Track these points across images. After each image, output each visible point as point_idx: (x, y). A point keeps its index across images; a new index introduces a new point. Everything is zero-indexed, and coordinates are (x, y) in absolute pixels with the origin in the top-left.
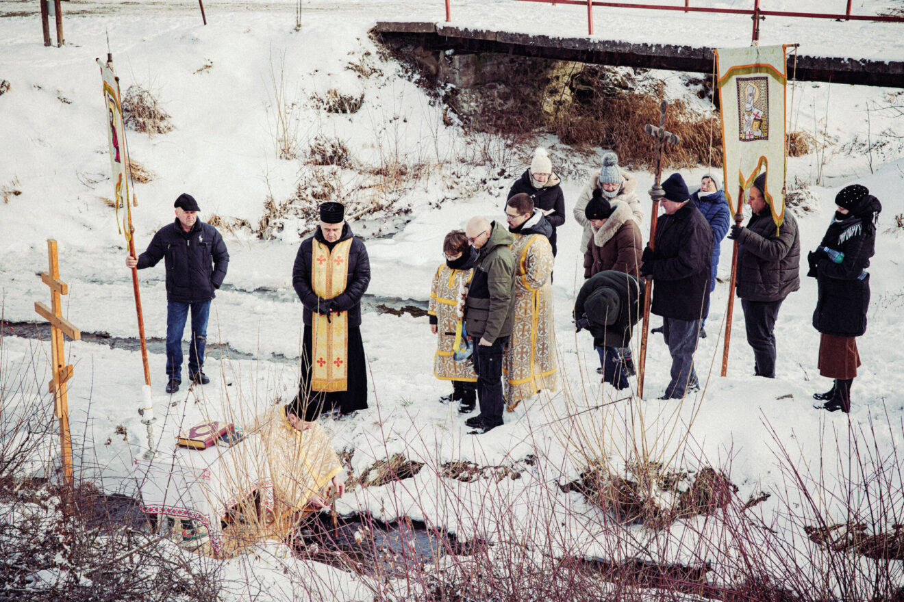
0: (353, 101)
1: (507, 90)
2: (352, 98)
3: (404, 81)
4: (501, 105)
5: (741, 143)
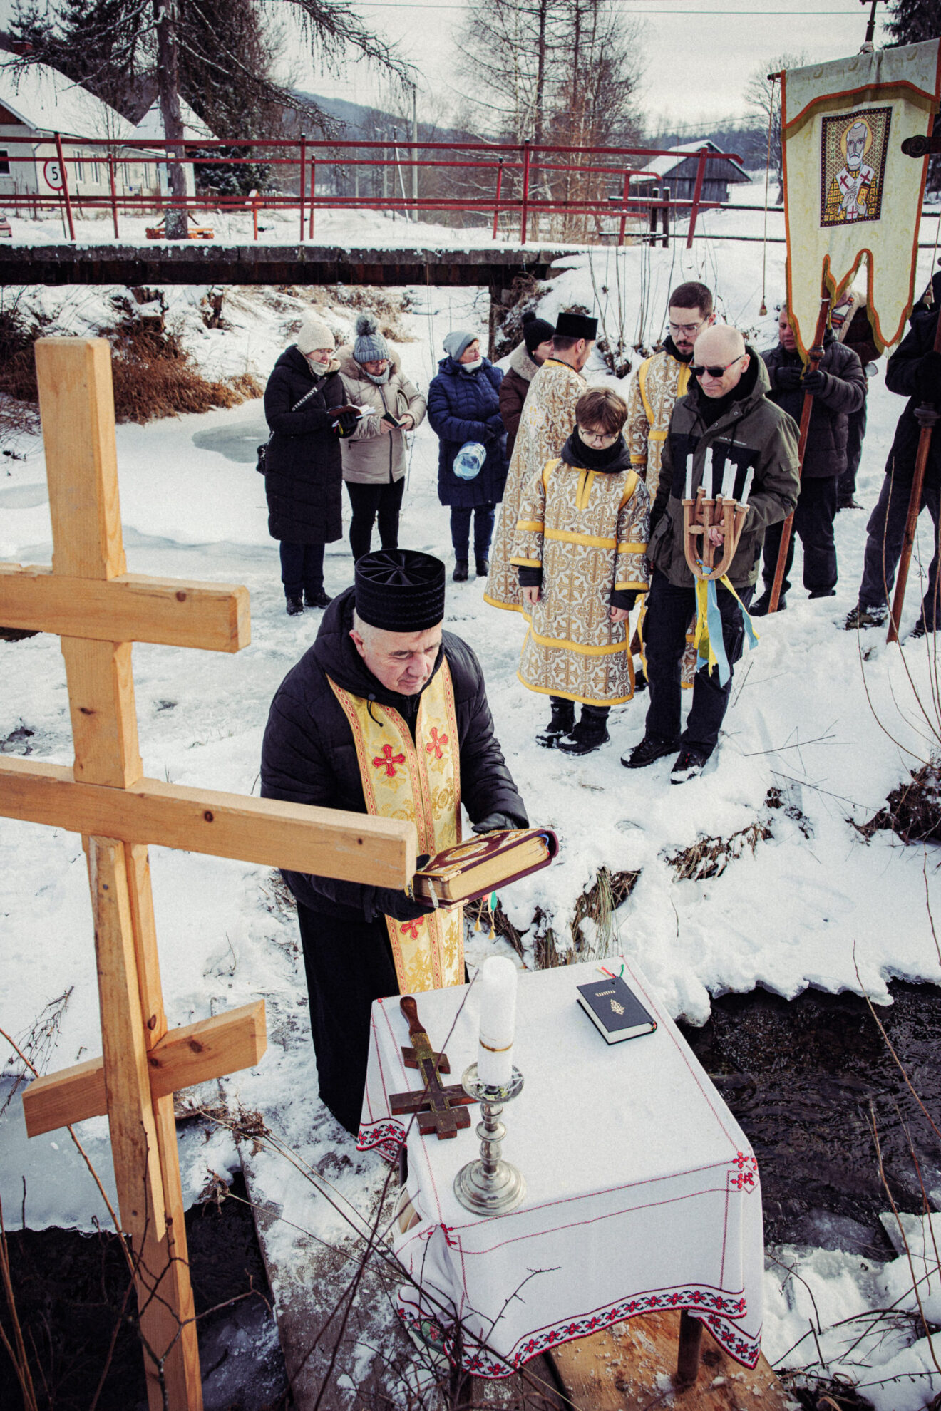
5: (827, 230)
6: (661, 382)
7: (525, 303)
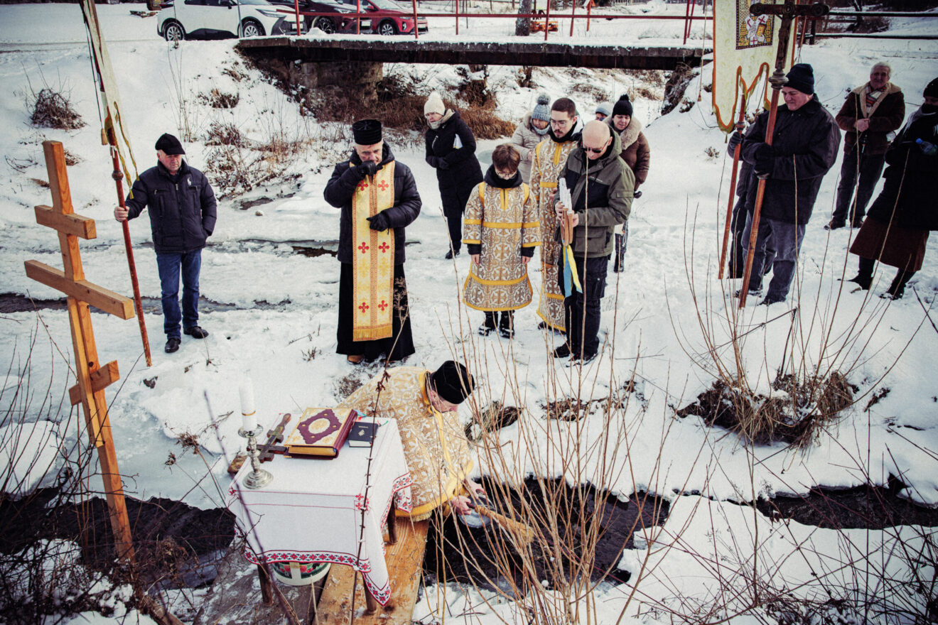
0: (232, 98)
1: (341, 90)
2: (231, 96)
3: (266, 84)
4: (337, 101)
5: (740, 51)
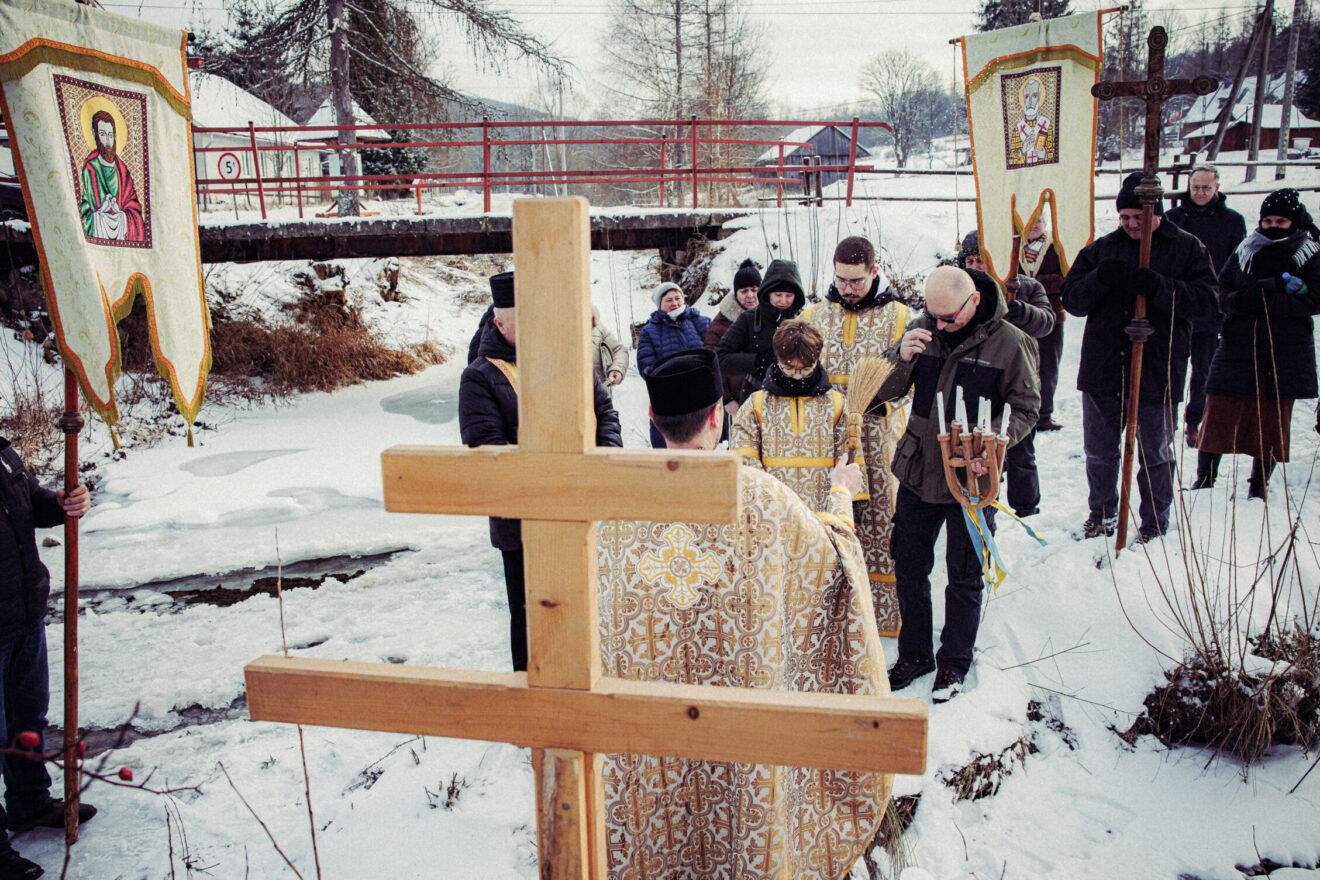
5: (1012, 171)
6: (827, 328)
7: (700, 262)
